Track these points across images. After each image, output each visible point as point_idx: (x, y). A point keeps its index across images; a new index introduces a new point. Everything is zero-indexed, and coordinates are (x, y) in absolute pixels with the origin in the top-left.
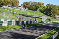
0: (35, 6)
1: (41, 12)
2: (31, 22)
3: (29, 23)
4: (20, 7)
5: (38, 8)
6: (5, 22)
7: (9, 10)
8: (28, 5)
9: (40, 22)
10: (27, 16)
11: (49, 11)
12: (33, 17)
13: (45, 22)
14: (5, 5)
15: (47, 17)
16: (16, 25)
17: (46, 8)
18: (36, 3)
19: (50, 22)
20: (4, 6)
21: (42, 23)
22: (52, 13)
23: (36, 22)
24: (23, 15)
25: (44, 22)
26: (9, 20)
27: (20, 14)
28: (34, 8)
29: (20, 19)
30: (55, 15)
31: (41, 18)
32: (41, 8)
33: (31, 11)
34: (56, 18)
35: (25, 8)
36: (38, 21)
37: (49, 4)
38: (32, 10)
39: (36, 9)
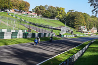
0: (53, 12)
1: (60, 20)
2: (45, 34)
3: (42, 36)
4: (30, 12)
5: (56, 16)
6: (8, 33)
7: (14, 16)
8: (42, 11)
9: (58, 36)
10: (40, 26)
11: (71, 20)
12: (49, 28)
13: (65, 36)
14: (10, 9)
15: (69, 28)
16: (23, 38)
17: (67, 15)
18: (54, 8)
19: (73, 36)
20: (8, 10)
21: (61, 37)
22: (76, 24)
23: (53, 35)
24: (34, 24)
25: (63, 36)
26: (14, 31)
27: (30, 23)
28: (51, 14)
29: (29, 30)
30: (79, 27)
31: (60, 30)
32: (61, 16)
33: (47, 19)
34: (80, 31)
35: (38, 15)
36: (55, 33)
37: (73, 10)
38: (47, 17)
39: (53, 17)
